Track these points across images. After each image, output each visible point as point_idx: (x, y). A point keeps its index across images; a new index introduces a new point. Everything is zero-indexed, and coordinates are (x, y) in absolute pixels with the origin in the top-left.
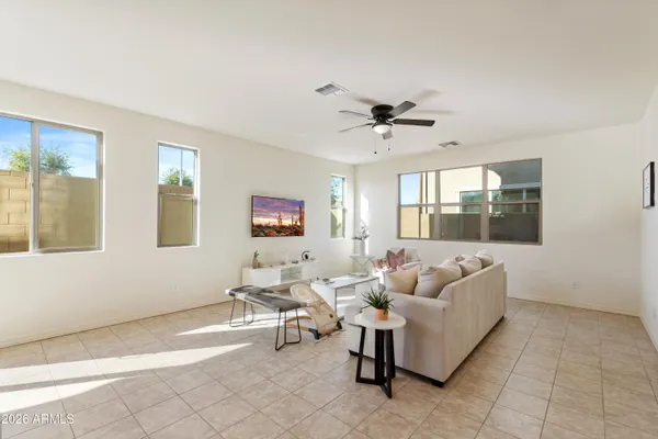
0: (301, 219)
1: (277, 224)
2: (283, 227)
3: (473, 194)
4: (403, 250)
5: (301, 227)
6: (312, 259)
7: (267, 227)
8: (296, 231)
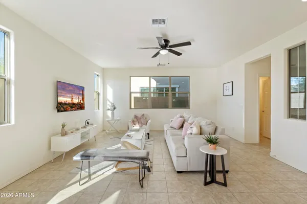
0: (83, 99)
1: (71, 102)
2: (74, 104)
3: (145, 88)
4: (143, 115)
5: (83, 104)
6: (92, 125)
7: (65, 104)
8: (81, 107)
